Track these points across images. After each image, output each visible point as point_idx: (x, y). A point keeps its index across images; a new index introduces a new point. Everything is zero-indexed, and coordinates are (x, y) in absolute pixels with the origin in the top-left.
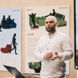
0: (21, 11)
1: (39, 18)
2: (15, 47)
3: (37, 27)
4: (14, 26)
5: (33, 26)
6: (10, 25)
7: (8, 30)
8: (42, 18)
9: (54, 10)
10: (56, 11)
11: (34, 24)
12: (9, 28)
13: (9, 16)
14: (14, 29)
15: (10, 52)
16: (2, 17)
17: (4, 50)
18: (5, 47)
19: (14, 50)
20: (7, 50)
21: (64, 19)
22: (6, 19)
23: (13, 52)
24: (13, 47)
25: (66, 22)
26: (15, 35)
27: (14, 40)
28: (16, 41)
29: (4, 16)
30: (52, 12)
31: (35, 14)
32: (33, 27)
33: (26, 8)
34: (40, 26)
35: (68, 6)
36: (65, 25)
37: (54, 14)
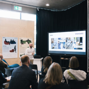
0: (17, 39)
1: (24, 41)
4: (15, 43)
7: (13, 44)
15: (13, 52)
16: (10, 40)
17: (11, 51)
18: (11, 50)
20: (12, 51)
22: (12, 40)
24: (14, 50)
26: (15, 46)
33: (19, 38)
34: (24, 43)
37: (28, 40)
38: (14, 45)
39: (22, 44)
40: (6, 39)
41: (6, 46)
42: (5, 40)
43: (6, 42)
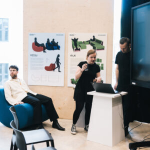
0: (64, 36)
1: (81, 43)
2: (59, 66)
3: (79, 50)
4: (58, 48)
5: (75, 48)
6: (54, 47)
7: (52, 51)
8: (84, 42)
9: (94, 37)
10: (95, 38)
11: (77, 48)
12: (53, 49)
13: (54, 40)
14: (57, 50)
15: (54, 70)
16: (47, 40)
18: (49, 65)
19: (58, 69)
20: (51, 68)
21: (102, 44)
23: (57, 70)
24: (56, 66)
25: (104, 47)
26: (59, 56)
27: (58, 60)
28: (60, 61)
29: (48, 40)
30: (92, 38)
31: (78, 39)
32: (76, 50)
33: (69, 34)
34: (82, 49)
35: (106, 34)
36: (103, 49)
37: (94, 39)
38: (55, 53)
39: (77, 50)
40: (36, 39)
41: (36, 56)
42: (34, 41)
43: (37, 46)
